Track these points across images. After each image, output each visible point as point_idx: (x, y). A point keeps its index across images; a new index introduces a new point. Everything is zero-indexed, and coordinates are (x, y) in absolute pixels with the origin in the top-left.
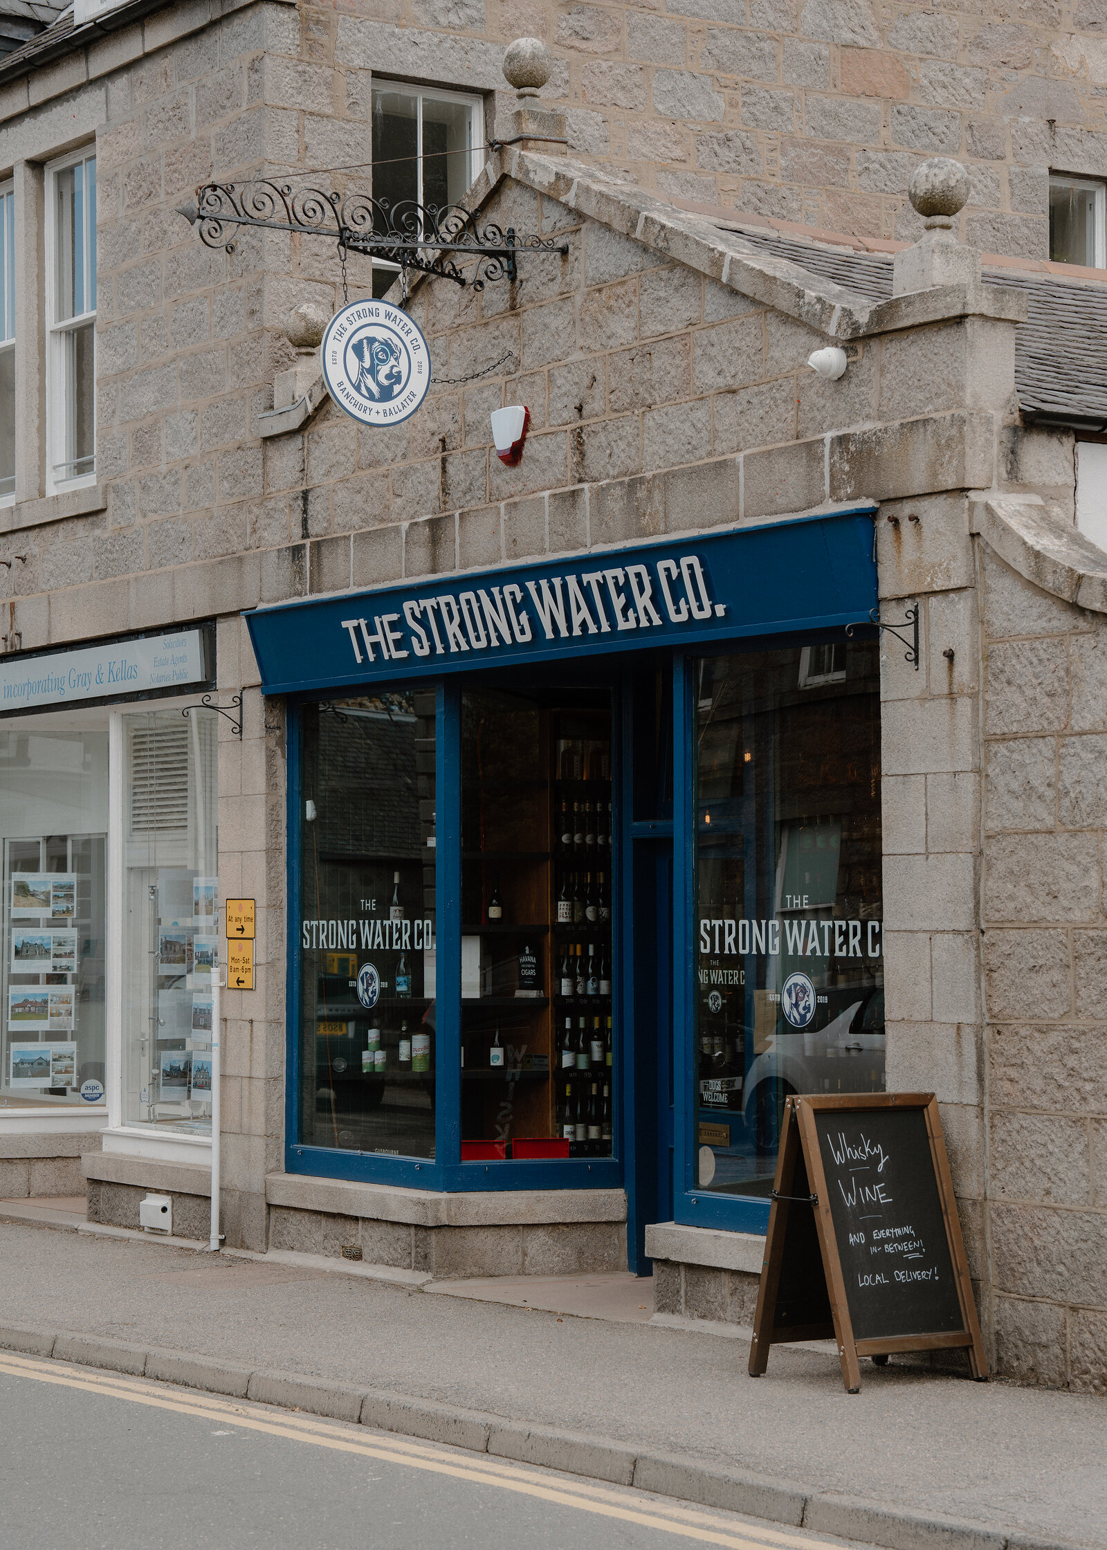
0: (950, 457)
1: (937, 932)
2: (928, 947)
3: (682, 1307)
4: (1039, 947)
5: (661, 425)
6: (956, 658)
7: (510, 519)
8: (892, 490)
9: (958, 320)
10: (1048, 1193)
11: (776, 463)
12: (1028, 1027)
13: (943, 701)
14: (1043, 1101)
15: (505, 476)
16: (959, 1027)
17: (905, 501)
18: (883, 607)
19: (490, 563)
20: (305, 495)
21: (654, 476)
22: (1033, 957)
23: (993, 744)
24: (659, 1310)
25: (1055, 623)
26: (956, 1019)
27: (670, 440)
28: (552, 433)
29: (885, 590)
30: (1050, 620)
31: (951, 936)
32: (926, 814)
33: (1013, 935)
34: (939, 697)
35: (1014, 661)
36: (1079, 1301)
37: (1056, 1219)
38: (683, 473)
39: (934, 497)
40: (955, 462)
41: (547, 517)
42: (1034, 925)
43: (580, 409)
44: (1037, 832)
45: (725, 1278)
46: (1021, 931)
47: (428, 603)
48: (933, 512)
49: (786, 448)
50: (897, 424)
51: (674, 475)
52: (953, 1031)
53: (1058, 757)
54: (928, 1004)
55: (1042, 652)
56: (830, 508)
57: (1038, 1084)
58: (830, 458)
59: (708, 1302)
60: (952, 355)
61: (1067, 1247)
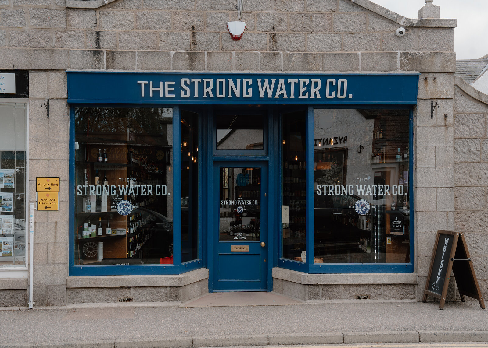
0: (450, 64)
1: (439, 188)
2: (435, 192)
3: (321, 297)
4: (474, 191)
5: (316, 39)
6: (448, 117)
7: (238, 57)
8: (426, 70)
9: (451, 28)
10: (476, 252)
11: (376, 57)
12: (470, 211)
13: (443, 128)
14: (475, 230)
15: (231, 43)
16: (447, 212)
17: (430, 73)
18: (418, 101)
19: (226, 71)
20: (98, 33)
21: (317, 54)
22: (472, 194)
23: (456, 139)
24: (309, 299)
25: (481, 110)
26: (446, 210)
27: (321, 44)
28: (259, 33)
29: (420, 96)
30: (479, 109)
31: (444, 189)
32: (435, 157)
33: (466, 188)
34: (442, 126)
35: (465, 119)
36: (487, 278)
37: (479, 259)
38: (331, 54)
39: (442, 74)
40: (452, 65)
41: (259, 59)
42: (473, 186)
43: (274, 28)
44: (474, 162)
45: (341, 287)
46: (468, 187)
47: (196, 81)
48: (441, 78)
49: (380, 53)
50: (429, 52)
51: (327, 54)
52: (445, 214)
53: (481, 144)
54: (435, 206)
55: (476, 117)
56: (400, 72)
57: (473, 225)
58: (400, 58)
59: (333, 294)
60: (448, 37)
61: (483, 265)
